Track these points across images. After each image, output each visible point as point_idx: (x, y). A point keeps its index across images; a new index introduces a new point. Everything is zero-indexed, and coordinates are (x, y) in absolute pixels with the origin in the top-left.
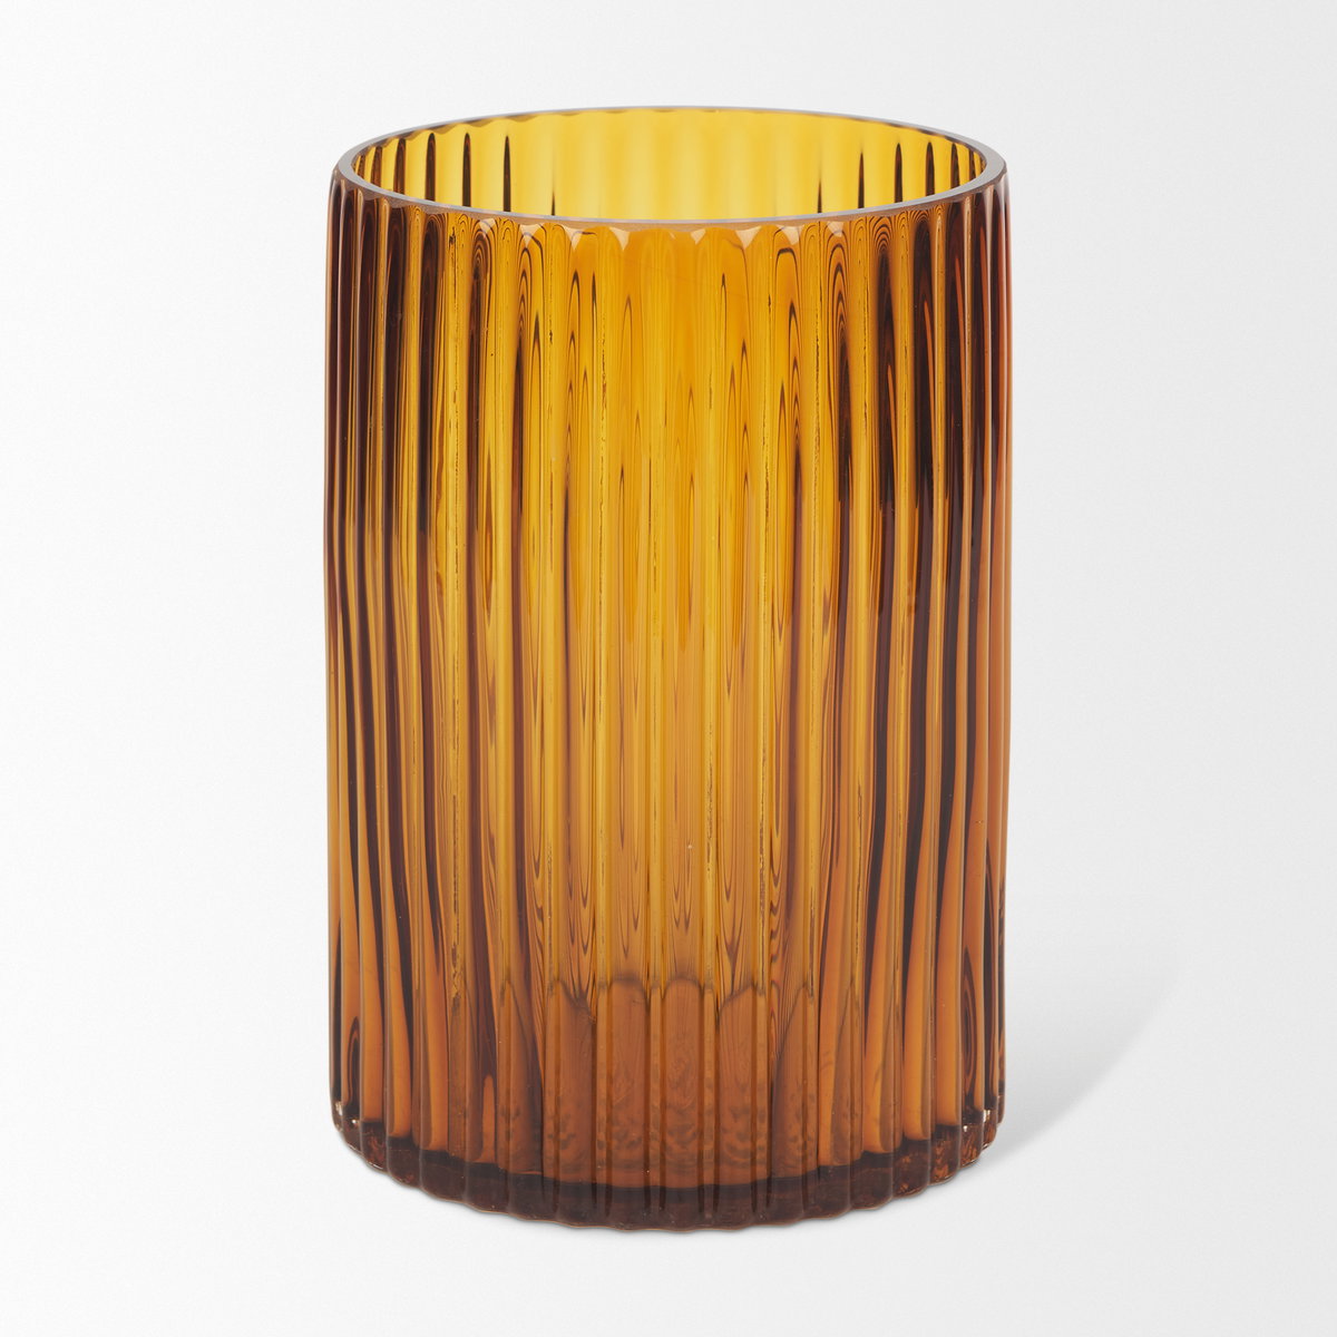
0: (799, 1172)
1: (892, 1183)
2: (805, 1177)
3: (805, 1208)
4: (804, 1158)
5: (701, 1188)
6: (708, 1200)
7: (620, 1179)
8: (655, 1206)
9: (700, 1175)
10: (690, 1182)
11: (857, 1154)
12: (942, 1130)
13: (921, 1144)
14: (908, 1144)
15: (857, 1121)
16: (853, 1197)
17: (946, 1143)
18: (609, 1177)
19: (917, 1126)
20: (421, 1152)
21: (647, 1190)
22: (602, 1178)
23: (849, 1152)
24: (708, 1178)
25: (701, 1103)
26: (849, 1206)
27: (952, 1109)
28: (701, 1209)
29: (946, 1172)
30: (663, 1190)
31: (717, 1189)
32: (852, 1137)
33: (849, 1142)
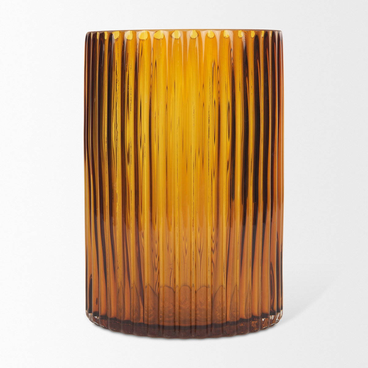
0: (221, 323)
1: (249, 329)
2: (223, 324)
4: (222, 320)
5: (191, 327)
6: (193, 330)
7: (167, 324)
8: (177, 331)
9: (191, 323)
10: (188, 325)
11: (238, 319)
13: (258, 318)
14: (254, 317)
19: (256, 313)
21: (175, 327)
22: (161, 324)
24: (193, 324)
25: (191, 308)
27: (267, 309)
30: (180, 327)
31: (196, 327)
32: (237, 316)
33: (236, 317)
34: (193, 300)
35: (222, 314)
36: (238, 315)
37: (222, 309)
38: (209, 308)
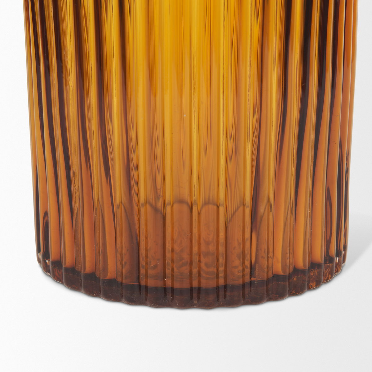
0: (240, 282)
1: (288, 289)
2: (244, 285)
3: (244, 300)
4: (243, 276)
5: (191, 289)
6: (195, 295)
7: (151, 283)
8: (169, 296)
10: (186, 285)
11: (270, 275)
12: (314, 265)
13: (303, 272)
14: (296, 271)
15: (270, 260)
16: (268, 295)
17: (316, 271)
18: (147, 282)
19: (300, 263)
20: (63, 268)
21: (165, 289)
23: (266, 274)
26: (266, 299)
27: (319, 255)
28: (192, 298)
29: (315, 284)
30: (173, 289)
31: (199, 289)
32: (268, 267)
33: (266, 270)
34: (195, 231)
35: (243, 263)
36: (270, 265)
37: (243, 252)
38: (222, 249)
